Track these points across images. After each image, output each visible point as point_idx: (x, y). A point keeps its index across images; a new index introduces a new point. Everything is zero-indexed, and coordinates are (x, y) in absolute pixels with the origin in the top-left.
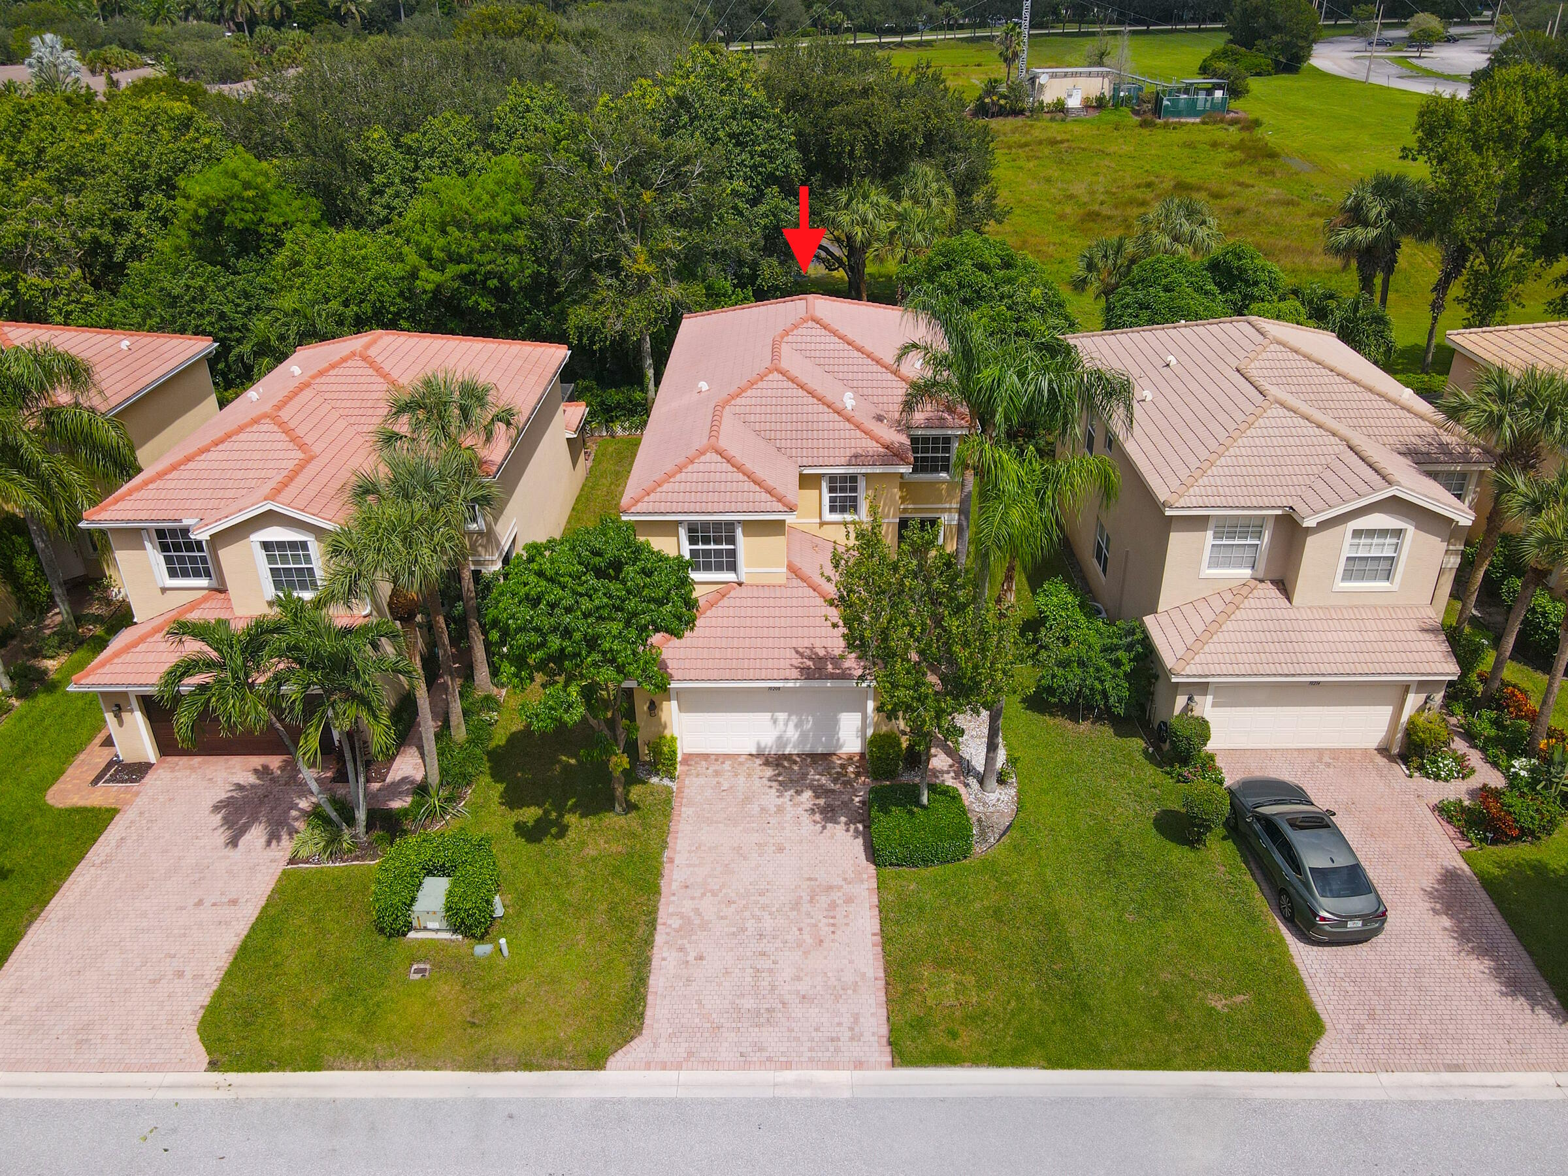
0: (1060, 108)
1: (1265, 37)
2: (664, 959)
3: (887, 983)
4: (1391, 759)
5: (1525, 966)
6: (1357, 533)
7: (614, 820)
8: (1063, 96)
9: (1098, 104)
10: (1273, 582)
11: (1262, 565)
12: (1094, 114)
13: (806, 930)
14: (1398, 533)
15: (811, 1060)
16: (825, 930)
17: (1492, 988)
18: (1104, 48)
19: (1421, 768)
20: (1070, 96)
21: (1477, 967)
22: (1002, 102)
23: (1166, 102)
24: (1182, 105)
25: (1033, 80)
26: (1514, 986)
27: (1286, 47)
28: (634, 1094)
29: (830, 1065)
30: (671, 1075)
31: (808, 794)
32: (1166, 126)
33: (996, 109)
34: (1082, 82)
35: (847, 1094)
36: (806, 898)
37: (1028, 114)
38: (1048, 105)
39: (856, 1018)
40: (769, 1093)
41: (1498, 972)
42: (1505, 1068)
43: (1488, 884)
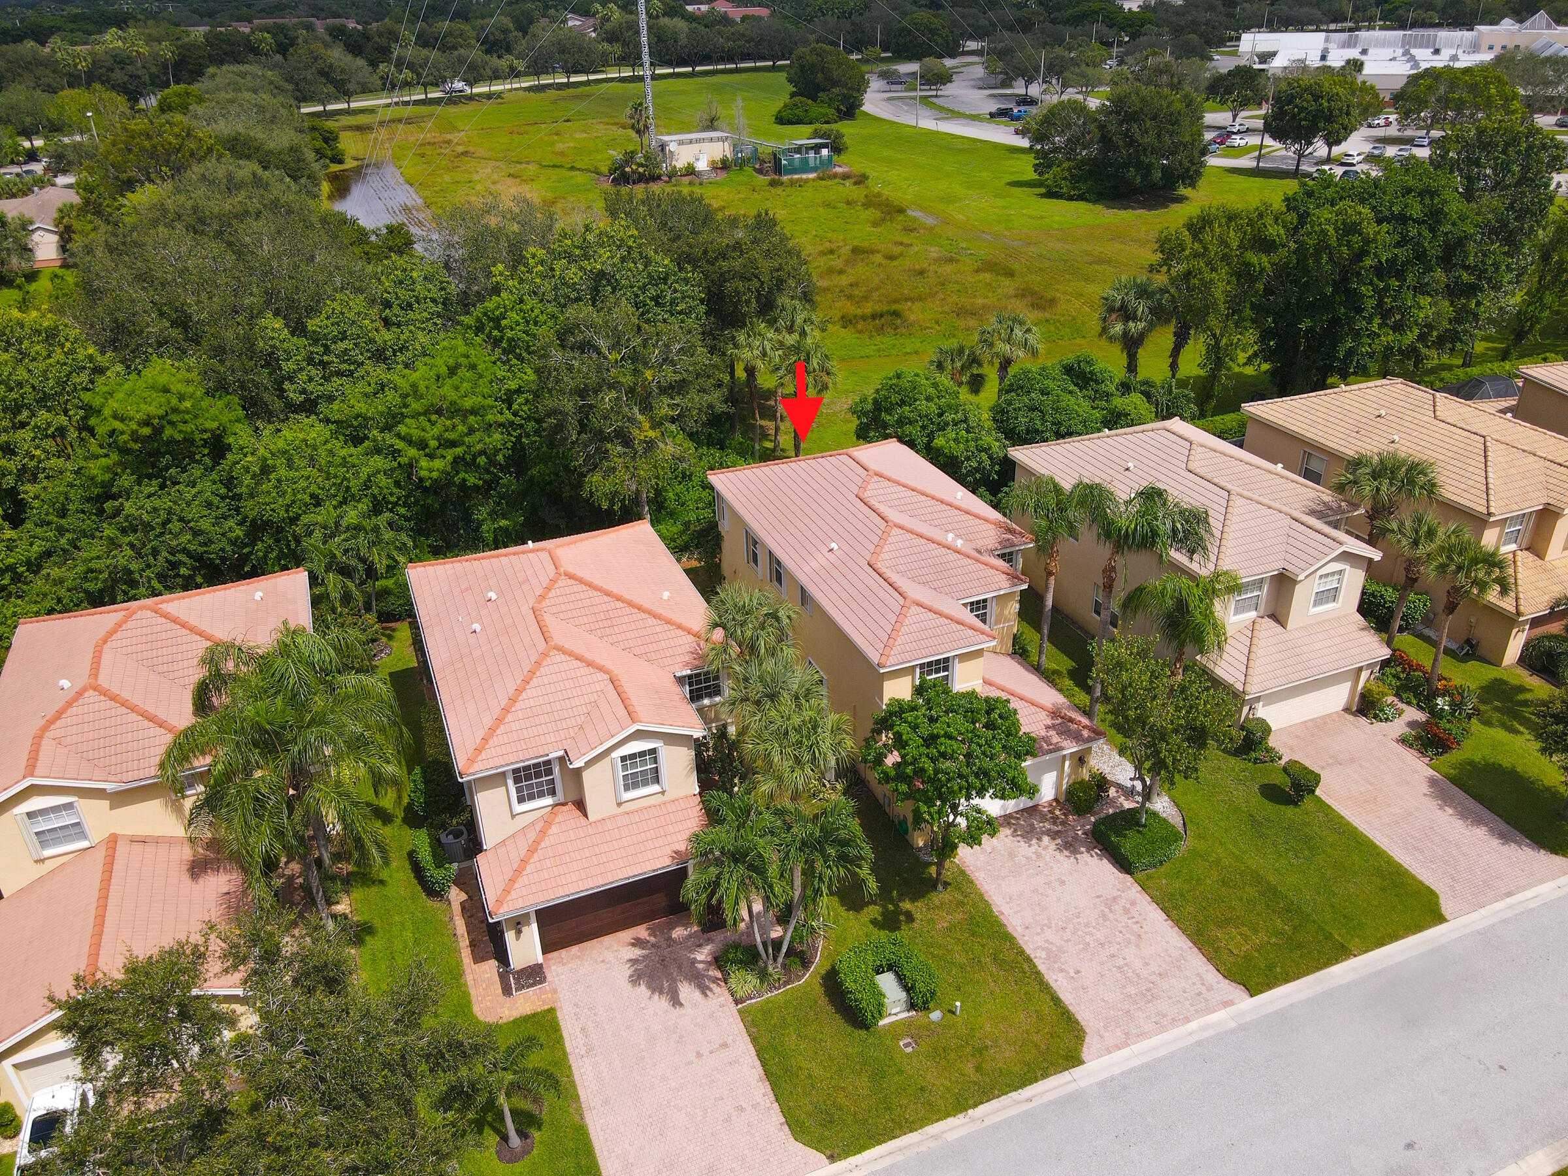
0: (690, 171)
1: (823, 90)
2: (1056, 981)
3: (1199, 949)
4: (1354, 714)
5: (1502, 825)
6: (1321, 577)
7: (939, 897)
8: (692, 160)
9: (724, 166)
10: (1269, 616)
11: (1262, 607)
12: (722, 176)
13: (1124, 931)
14: (1340, 572)
15: (1197, 1011)
16: (1136, 927)
17: (1495, 842)
18: (714, 113)
19: (1376, 717)
20: (698, 160)
21: (1480, 832)
22: (641, 170)
23: (784, 162)
24: (797, 164)
25: (663, 147)
26: (1505, 838)
27: (845, 98)
28: (1117, 1070)
29: (1210, 1011)
30: (1125, 1052)
31: (1046, 839)
32: (792, 183)
33: (636, 177)
34: (706, 146)
35: (1233, 1025)
36: (1107, 910)
37: (665, 178)
38: (681, 169)
39: (1199, 975)
40: (1191, 1040)
41: (1492, 831)
42: (1530, 886)
43: (1454, 781)
